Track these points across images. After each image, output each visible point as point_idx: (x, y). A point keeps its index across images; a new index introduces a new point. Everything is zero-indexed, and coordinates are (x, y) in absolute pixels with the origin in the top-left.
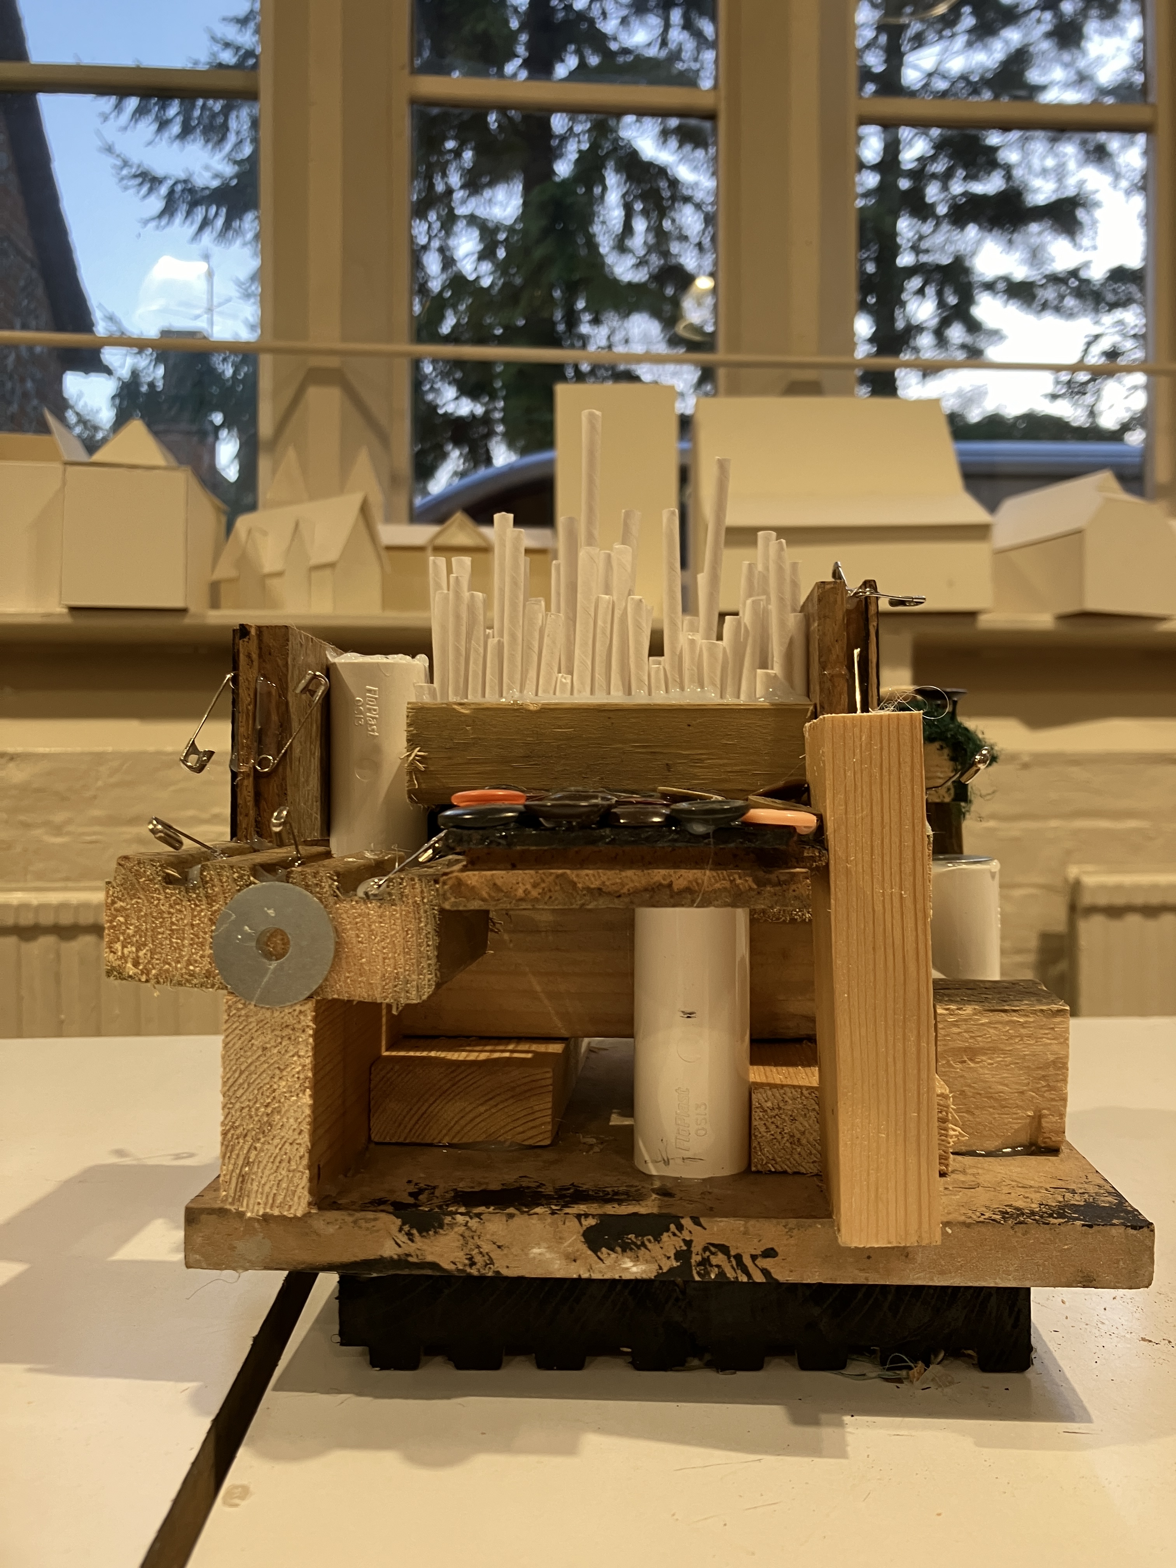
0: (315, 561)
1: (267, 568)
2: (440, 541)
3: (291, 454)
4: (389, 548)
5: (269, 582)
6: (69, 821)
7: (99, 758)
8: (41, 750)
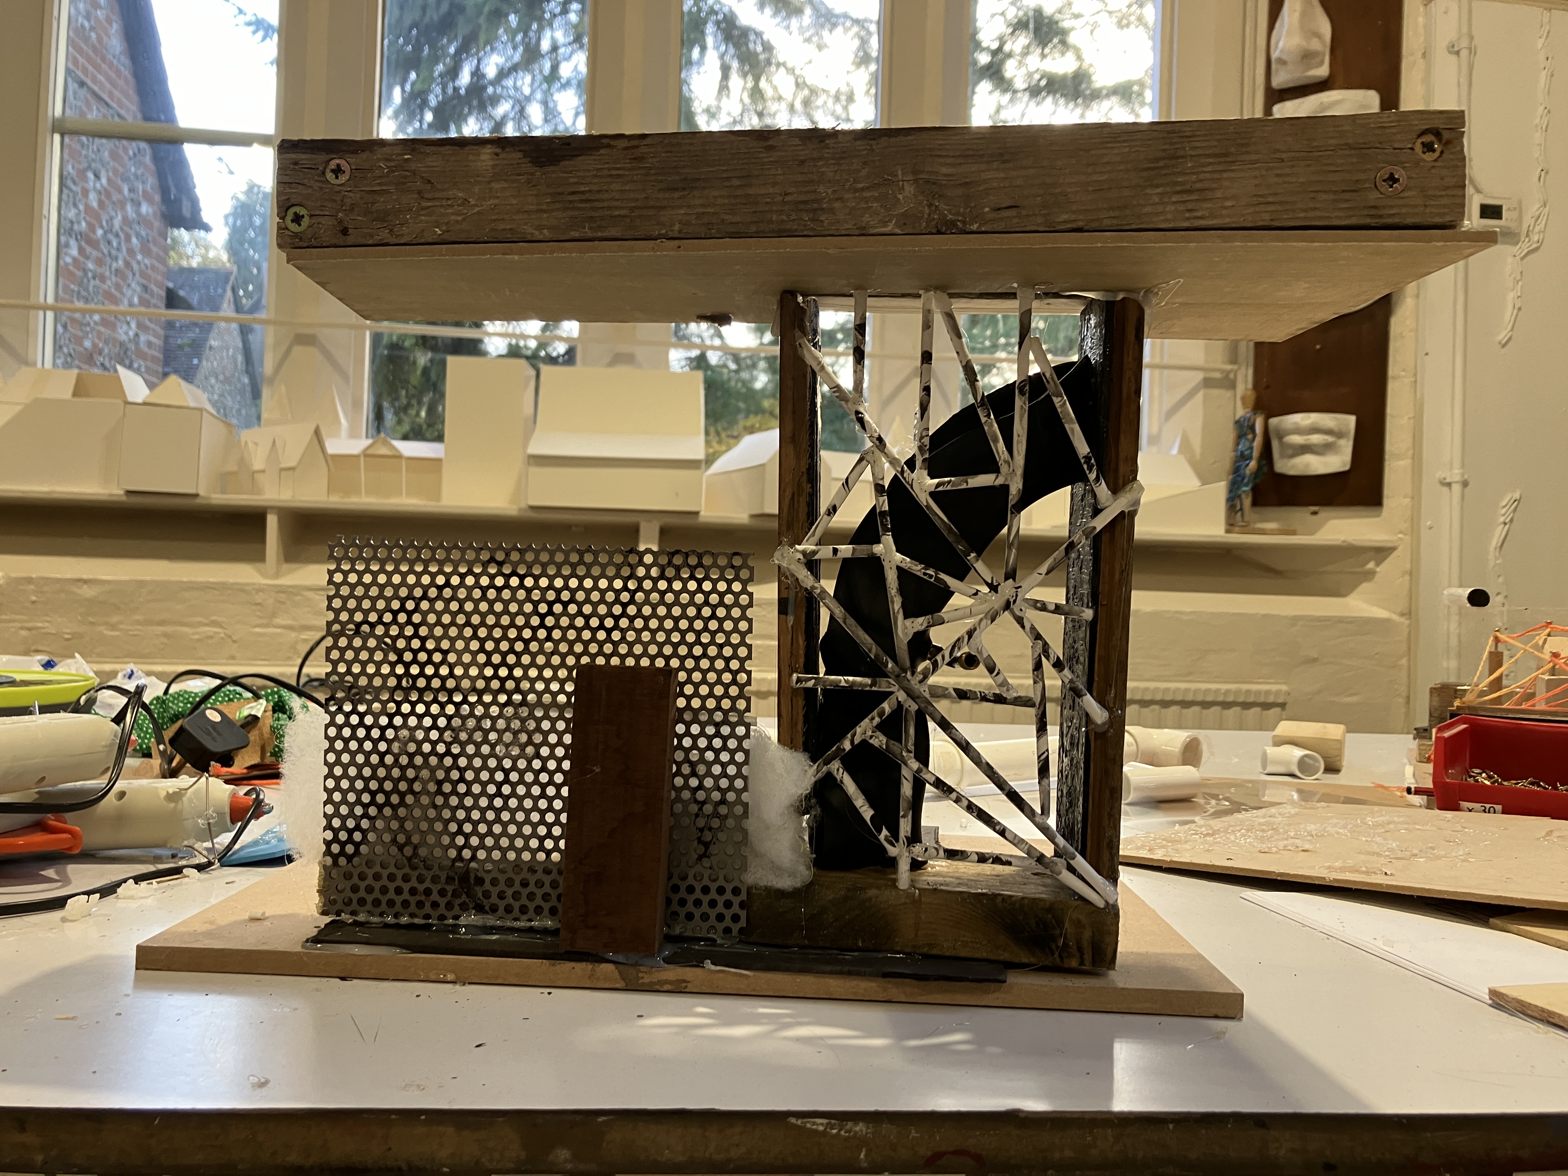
0: (284, 465)
1: (256, 468)
2: (369, 452)
4: (334, 456)
5: (257, 476)
6: (121, 622)
7: (141, 584)
8: (104, 578)
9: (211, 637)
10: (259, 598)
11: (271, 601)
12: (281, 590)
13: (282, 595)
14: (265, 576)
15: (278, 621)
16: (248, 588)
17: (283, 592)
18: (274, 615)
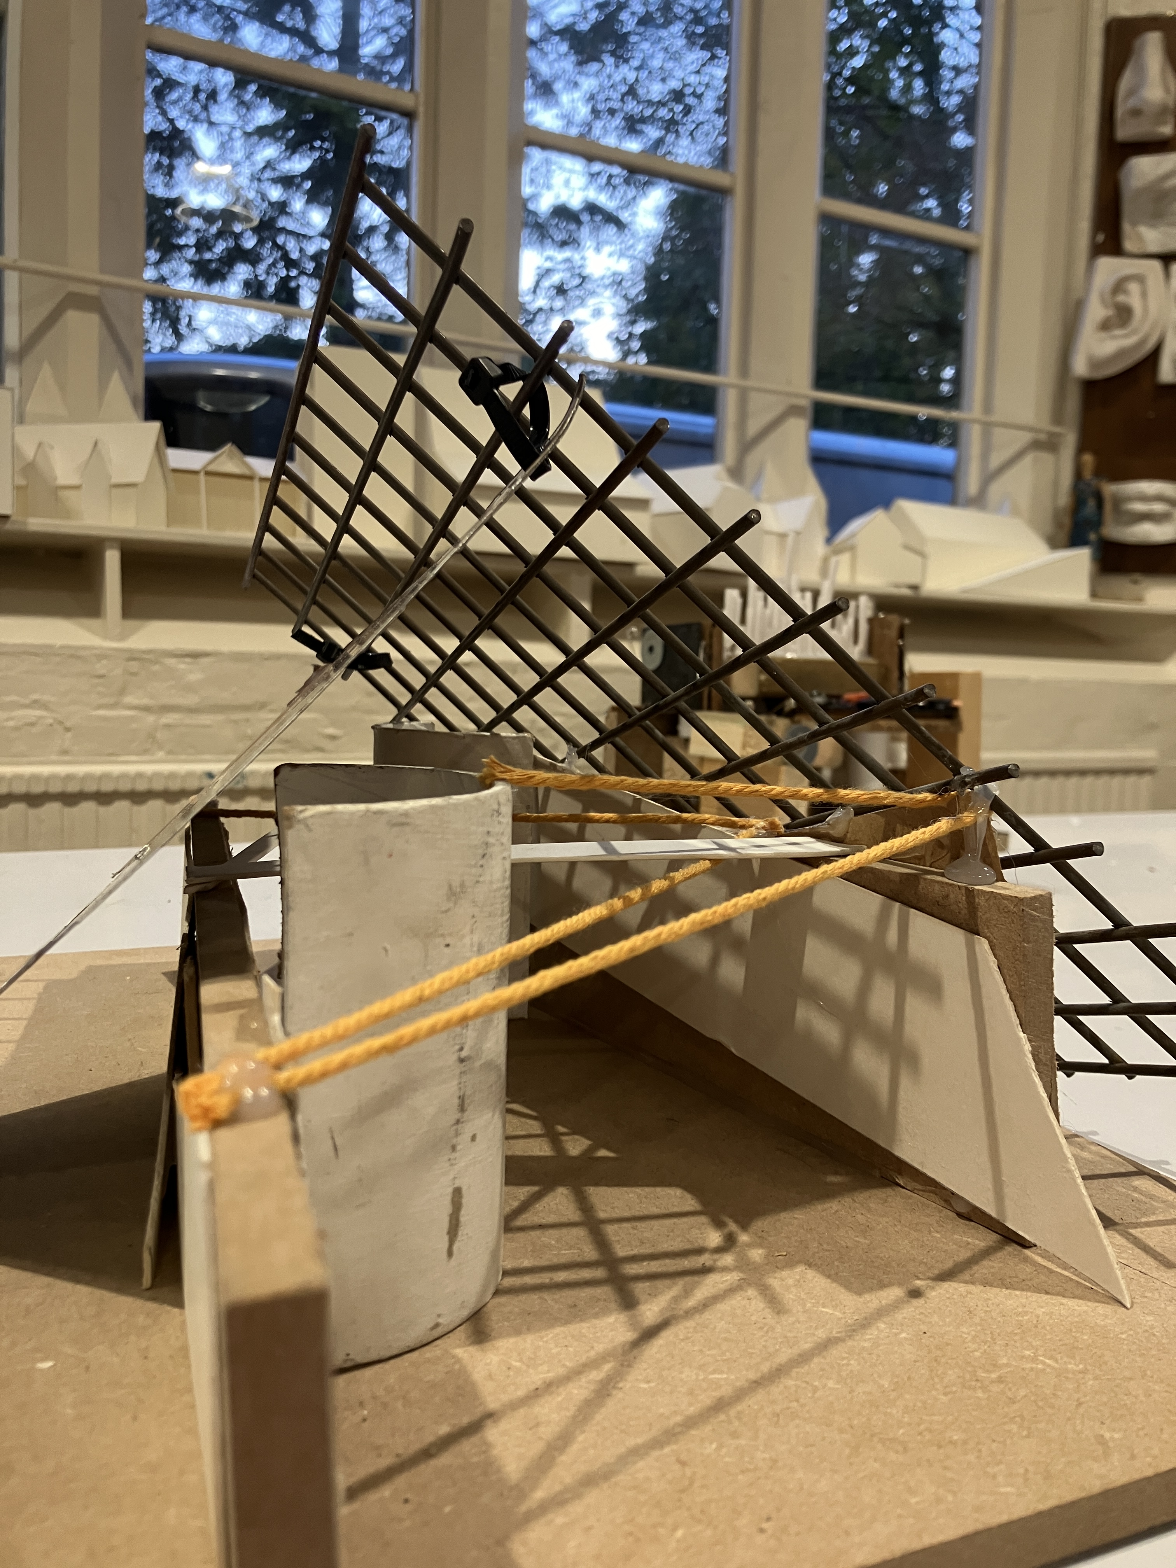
0: (114, 480)
1: (61, 481)
2: (212, 468)
3: (46, 370)
4: (175, 471)
5: (63, 494)
9: (32, 724)
10: (101, 667)
11: (119, 671)
12: (133, 656)
13: (134, 664)
14: (106, 637)
15: (129, 699)
16: (82, 653)
17: (134, 659)
18: (122, 692)
